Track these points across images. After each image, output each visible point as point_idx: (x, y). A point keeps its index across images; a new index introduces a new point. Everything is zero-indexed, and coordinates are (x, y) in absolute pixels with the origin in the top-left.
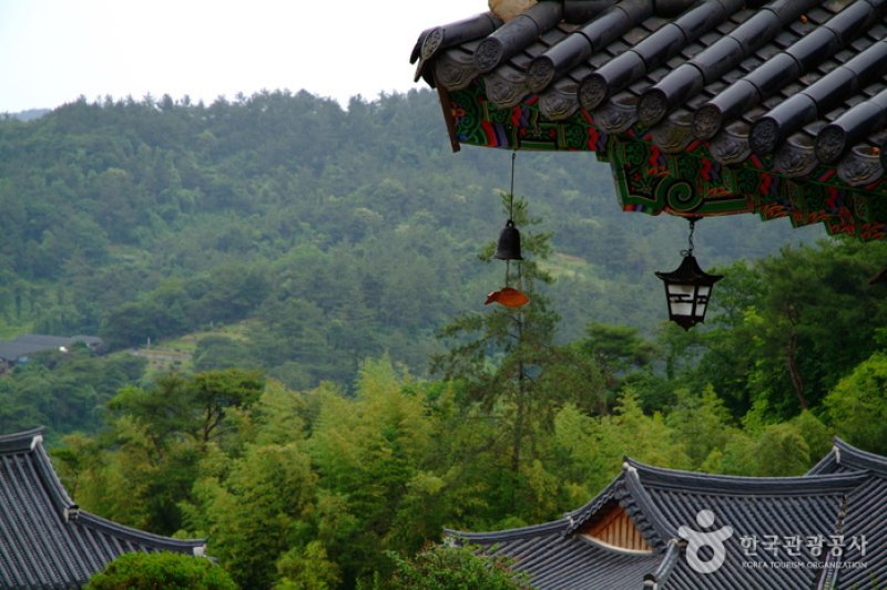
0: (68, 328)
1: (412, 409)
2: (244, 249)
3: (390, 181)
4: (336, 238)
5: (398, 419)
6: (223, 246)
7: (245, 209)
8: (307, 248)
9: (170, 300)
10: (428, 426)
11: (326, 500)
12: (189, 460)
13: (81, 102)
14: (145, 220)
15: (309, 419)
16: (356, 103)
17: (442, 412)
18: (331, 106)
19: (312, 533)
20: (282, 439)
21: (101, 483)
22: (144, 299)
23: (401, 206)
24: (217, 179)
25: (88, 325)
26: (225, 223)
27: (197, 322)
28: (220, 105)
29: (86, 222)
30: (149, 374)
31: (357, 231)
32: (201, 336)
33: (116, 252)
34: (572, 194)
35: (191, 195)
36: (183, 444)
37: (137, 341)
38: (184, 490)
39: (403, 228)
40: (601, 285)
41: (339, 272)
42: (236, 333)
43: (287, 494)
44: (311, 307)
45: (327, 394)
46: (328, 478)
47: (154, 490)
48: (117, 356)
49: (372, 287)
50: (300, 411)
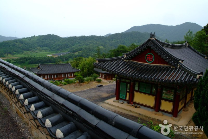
0: (70, 51)
1: (92, 59)
2: (81, 46)
3: (90, 41)
4: (87, 45)
5: (91, 60)
6: (79, 46)
7: (81, 43)
8: (85, 46)
9: (76, 49)
10: (93, 60)
11: (87, 65)
12: (78, 63)
13: (70, 37)
14: (74, 44)
15: (86, 60)
16: (88, 36)
17: (94, 60)
18: (86, 36)
19: (86, 67)
20: (84, 61)
21: (73, 64)
22: (74, 50)
23: (91, 43)
24: (79, 41)
25: (71, 51)
26: (80, 44)
27: (78, 51)
28: (79, 37)
29: (71, 44)
30: (75, 54)
31: (88, 45)
32: (78, 52)
33: (73, 46)
34: (102, 42)
35: (77, 42)
36: (78, 62)
37: (74, 52)
38: (78, 64)
39: (91, 45)
40: (104, 48)
41: (87, 48)
42: (80, 52)
43: (84, 65)
44: (85, 50)
45: (87, 58)
46: (87, 64)
47: (76, 65)
48: (73, 53)
49: (89, 49)
50: (85, 59)
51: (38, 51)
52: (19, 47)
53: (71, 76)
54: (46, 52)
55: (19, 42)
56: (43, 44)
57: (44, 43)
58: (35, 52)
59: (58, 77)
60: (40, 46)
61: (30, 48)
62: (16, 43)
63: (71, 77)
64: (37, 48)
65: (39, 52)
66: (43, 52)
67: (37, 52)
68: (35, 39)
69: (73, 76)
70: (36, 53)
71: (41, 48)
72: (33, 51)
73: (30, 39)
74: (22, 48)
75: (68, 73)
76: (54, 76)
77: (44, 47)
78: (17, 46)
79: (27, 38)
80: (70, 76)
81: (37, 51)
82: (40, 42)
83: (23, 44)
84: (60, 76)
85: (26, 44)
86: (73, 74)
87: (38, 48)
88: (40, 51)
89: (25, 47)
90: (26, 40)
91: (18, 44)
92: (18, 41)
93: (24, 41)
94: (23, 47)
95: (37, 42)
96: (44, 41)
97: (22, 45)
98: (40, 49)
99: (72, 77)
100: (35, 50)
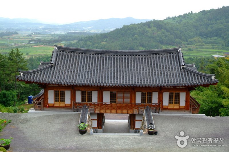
51: (195, 47)
52: (153, 38)
53: (177, 101)
54: (213, 48)
55: (154, 26)
56: (209, 29)
57: (212, 28)
58: (187, 49)
59: (119, 100)
60: (201, 35)
61: (177, 40)
62: (147, 29)
63: (176, 106)
64: (194, 39)
65: (197, 49)
66: (207, 48)
67: (191, 48)
68: (191, 19)
69: (183, 103)
70: (190, 50)
71: (204, 40)
72: (184, 46)
73: (181, 21)
74: (158, 38)
75: (161, 89)
76: (100, 98)
77: (210, 37)
78: (149, 34)
79: (174, 18)
80: (170, 102)
81: (193, 47)
82: (201, 25)
83: (163, 30)
84: (127, 100)
85: (168, 31)
86: (187, 96)
87: (196, 38)
88: (200, 45)
89: (166, 36)
90: (171, 21)
91: (153, 31)
92: (152, 25)
93: (165, 24)
94: (161, 38)
95: (195, 27)
96: (212, 24)
97: (159, 33)
98: (199, 42)
99: (180, 109)
100: (188, 44)
